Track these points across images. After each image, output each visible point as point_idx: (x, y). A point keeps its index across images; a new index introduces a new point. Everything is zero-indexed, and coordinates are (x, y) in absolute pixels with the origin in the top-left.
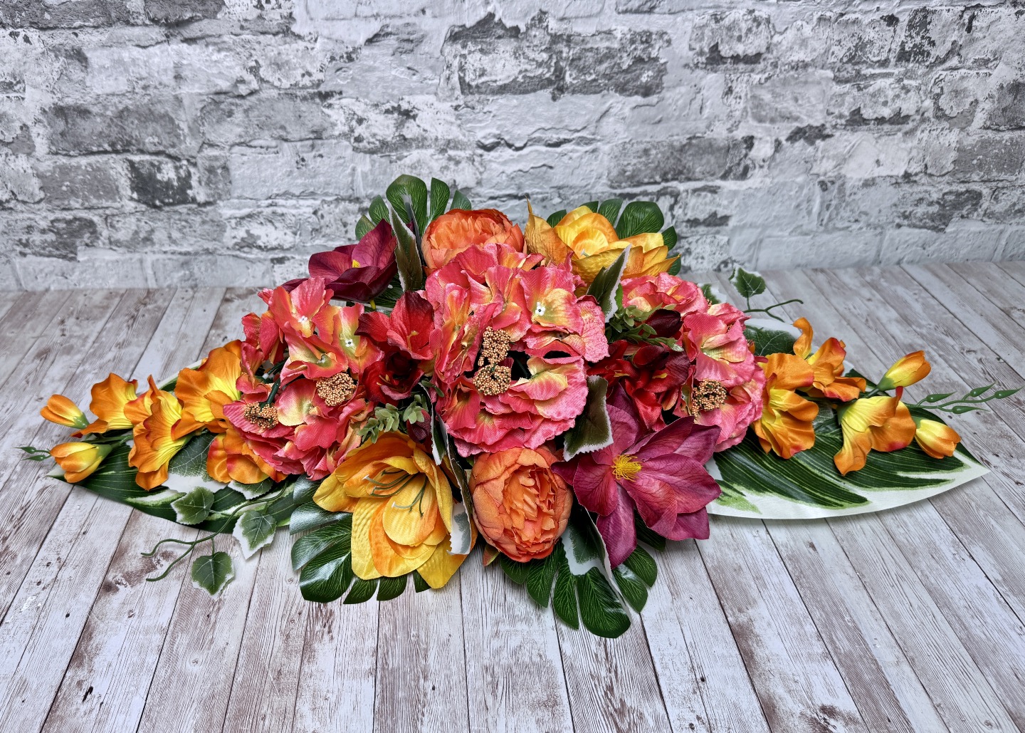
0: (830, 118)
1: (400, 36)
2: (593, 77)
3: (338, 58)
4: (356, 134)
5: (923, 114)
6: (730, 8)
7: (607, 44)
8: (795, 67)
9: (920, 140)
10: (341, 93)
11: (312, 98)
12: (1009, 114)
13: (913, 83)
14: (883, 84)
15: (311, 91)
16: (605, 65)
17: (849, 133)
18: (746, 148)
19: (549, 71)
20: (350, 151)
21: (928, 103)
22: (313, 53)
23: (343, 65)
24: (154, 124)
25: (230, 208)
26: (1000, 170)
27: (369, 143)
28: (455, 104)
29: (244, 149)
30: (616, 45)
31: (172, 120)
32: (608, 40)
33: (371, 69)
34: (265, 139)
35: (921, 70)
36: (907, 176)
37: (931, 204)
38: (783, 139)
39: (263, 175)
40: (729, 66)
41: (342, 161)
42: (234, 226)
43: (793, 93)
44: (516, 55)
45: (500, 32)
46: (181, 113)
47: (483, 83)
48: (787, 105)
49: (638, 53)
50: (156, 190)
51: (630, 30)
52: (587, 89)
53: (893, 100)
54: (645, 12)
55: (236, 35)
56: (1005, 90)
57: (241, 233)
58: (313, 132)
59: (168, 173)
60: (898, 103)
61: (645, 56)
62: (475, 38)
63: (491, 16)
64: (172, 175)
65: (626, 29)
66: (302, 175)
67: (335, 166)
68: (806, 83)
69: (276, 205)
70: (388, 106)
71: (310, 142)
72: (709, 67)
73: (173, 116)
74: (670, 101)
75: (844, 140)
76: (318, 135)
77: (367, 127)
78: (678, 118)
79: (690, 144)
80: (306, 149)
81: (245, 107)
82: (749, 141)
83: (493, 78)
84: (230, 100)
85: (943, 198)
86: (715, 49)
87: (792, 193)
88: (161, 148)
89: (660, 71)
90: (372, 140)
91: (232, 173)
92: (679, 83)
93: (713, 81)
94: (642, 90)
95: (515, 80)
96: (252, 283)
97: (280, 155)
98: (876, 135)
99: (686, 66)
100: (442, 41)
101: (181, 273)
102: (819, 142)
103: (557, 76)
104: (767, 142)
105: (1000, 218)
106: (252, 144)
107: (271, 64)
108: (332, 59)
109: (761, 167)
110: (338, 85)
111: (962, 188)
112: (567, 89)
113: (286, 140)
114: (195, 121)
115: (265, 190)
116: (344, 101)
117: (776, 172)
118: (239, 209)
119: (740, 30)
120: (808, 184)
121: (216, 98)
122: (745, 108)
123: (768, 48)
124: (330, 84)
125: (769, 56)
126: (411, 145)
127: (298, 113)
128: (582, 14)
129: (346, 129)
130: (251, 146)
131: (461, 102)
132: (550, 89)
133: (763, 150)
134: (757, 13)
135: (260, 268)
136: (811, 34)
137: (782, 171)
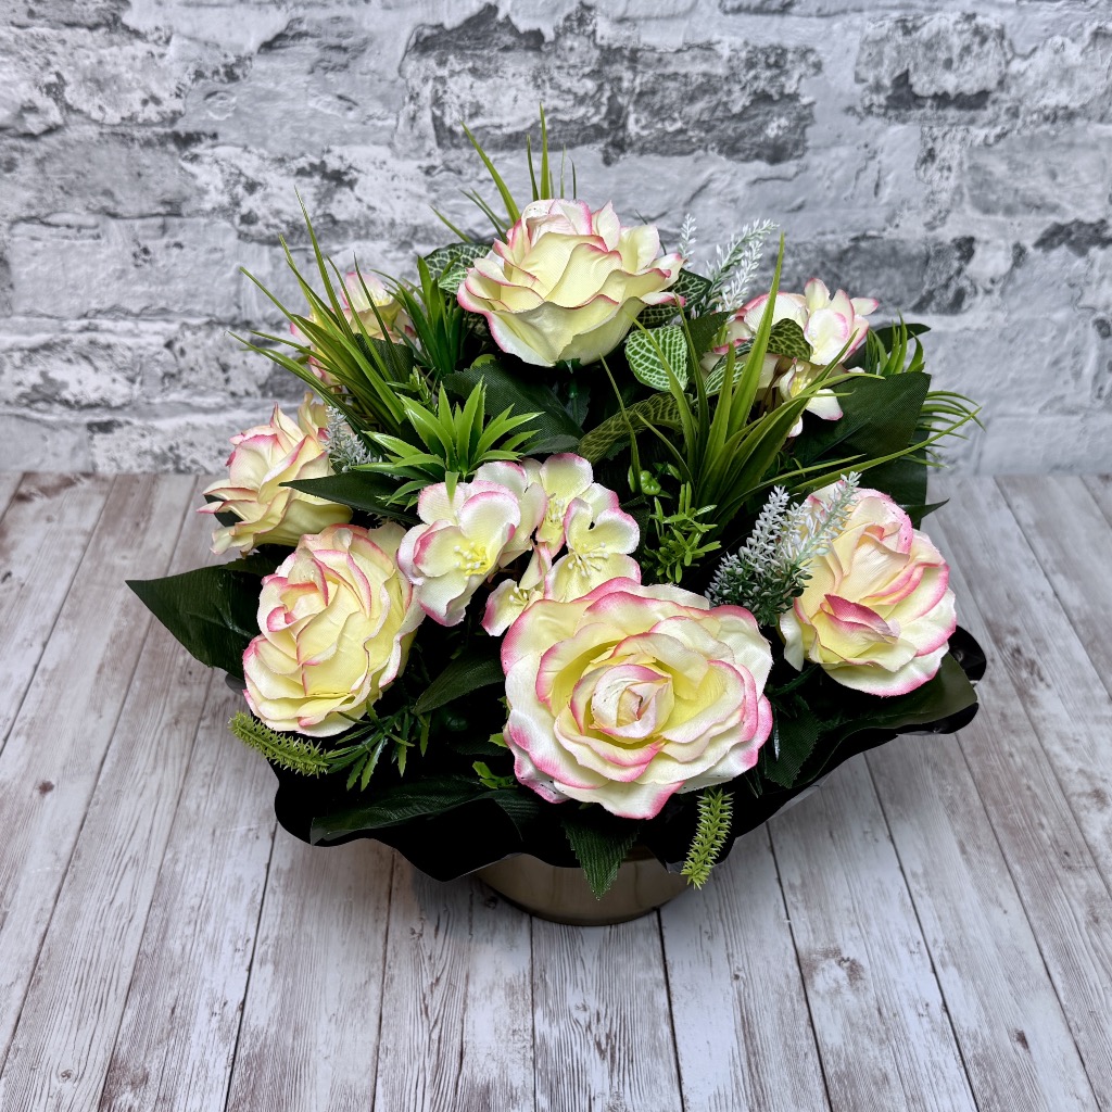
1: (323, 39)
2: (679, 125)
3: (208, 74)
4: (244, 210)
6: (931, 10)
7: (704, 67)
8: (1052, 117)
10: (215, 136)
11: (162, 144)
15: (160, 130)
16: (699, 106)
18: (961, 258)
19: (597, 112)
20: (232, 239)
22: (163, 63)
23: (219, 86)
25: (11, 331)
27: (268, 226)
28: (425, 163)
29: (36, 229)
30: (720, 70)
32: (706, 60)
33: (271, 96)
34: (75, 213)
38: (1028, 244)
39: (72, 275)
40: (928, 111)
41: (217, 256)
42: (18, 363)
43: (1047, 162)
44: (537, 80)
45: (508, 39)
47: (476, 129)
48: (1036, 183)
49: (761, 85)
51: (746, 43)
52: (668, 146)
54: (774, 12)
55: (20, 27)
57: (32, 377)
58: (164, 203)
61: (773, 92)
62: (461, 48)
63: (491, 9)
65: (738, 42)
66: (144, 278)
67: (206, 265)
68: (1071, 145)
69: (96, 329)
70: (302, 163)
71: (158, 221)
72: (891, 113)
74: (819, 172)
76: (173, 208)
77: (265, 198)
78: (834, 203)
79: (855, 249)
80: (150, 233)
81: (38, 155)
82: (966, 247)
83: (496, 120)
84: (11, 142)
86: (903, 80)
87: (1046, 340)
89: (801, 118)
90: (273, 221)
91: (15, 269)
92: (837, 140)
93: (899, 138)
94: (767, 152)
95: (534, 127)
97: (103, 241)
99: (850, 110)
100: (401, 51)
102: (1095, 252)
103: (612, 123)
104: (999, 248)
106: (53, 219)
107: (85, 80)
108: (199, 75)
109: (988, 292)
110: (212, 122)
112: (631, 144)
113: (114, 216)
115: (75, 302)
116: (221, 151)
117: (1015, 302)
118: (27, 333)
119: (949, 48)
120: (1075, 324)
122: (959, 187)
123: (1001, 83)
124: (196, 119)
125: (1004, 96)
126: (345, 233)
127: (137, 169)
128: (657, 11)
129: (225, 200)
130: (49, 225)
131: (437, 162)
132: (601, 145)
133: (991, 262)
134: (980, 20)
135: (67, 440)
136: (1081, 60)
137: (1026, 301)
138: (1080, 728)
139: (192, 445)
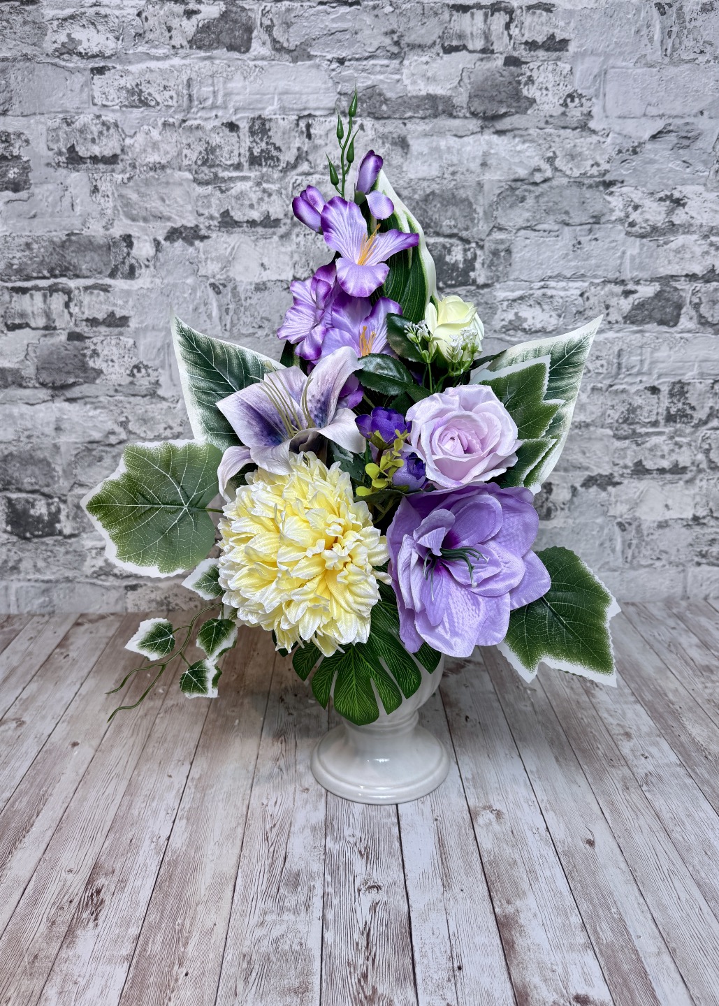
0: (616, 468)
5: (698, 466)
8: (579, 426)
9: (701, 488)
13: (685, 440)
14: (657, 441)
17: (636, 481)
18: (546, 494)
21: (700, 457)
22: (174, 411)
24: (33, 467)
25: (92, 539)
31: (49, 464)
35: (688, 430)
36: (696, 519)
38: (578, 485)
42: (94, 555)
43: (580, 447)
46: (58, 458)
48: (577, 457)
50: (28, 523)
53: (669, 454)
55: (111, 397)
57: (100, 562)
59: (41, 509)
60: (674, 457)
64: (44, 510)
68: (590, 439)
73: (51, 460)
75: (633, 488)
81: (114, 454)
82: (548, 488)
84: (102, 448)
88: (37, 487)
96: (104, 610)
98: (661, 483)
101: (41, 600)
102: (610, 488)
104: (564, 487)
107: (138, 419)
109: (562, 509)
114: (69, 465)
117: (576, 514)
118: (99, 540)
120: (608, 525)
121: (89, 446)
133: (561, 494)
135: (114, 595)
136: (588, 401)
137: (582, 513)
138: (618, 706)
139: (176, 595)
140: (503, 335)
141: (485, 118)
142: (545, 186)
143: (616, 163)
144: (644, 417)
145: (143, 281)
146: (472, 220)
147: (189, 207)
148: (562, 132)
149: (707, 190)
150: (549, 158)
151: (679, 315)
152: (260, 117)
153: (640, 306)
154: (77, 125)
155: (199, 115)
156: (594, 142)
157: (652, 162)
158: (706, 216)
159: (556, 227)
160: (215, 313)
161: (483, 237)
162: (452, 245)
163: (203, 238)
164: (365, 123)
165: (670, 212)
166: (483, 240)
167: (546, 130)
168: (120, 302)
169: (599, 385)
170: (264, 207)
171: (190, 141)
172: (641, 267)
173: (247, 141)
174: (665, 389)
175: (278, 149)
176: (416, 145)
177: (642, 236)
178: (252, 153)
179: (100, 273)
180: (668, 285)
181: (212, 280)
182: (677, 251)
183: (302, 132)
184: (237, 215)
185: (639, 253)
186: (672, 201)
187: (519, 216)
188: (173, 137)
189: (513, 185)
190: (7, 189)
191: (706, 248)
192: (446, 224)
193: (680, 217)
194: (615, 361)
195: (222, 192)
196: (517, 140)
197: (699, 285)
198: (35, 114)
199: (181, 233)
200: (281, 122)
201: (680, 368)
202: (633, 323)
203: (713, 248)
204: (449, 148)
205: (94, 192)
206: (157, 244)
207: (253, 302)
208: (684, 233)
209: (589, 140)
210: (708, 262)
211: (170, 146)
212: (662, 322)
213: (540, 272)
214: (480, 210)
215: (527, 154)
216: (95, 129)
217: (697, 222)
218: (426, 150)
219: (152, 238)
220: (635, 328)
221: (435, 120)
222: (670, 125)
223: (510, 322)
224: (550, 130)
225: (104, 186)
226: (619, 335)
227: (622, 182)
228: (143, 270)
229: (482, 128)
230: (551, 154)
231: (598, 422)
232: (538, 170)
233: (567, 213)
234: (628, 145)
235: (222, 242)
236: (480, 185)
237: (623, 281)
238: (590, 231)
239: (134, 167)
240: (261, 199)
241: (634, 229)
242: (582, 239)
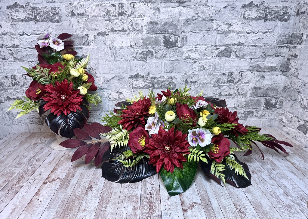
0: (214, 95)
1: (119, 77)
2: (161, 86)
3: (106, 81)
4: (109, 97)
5: (235, 94)
6: (188, 72)
7: (163, 79)
8: (205, 84)
9: (236, 99)
12: (255, 94)
13: (232, 87)
14: (225, 87)
15: (100, 88)
16: (163, 83)
20: (108, 101)
21: (236, 91)
22: (100, 80)
23: (107, 83)
26: (257, 106)
28: (131, 91)
30: (165, 79)
33: (113, 84)
35: (233, 84)
36: (235, 107)
37: (242, 114)
40: (190, 84)
41: (106, 103)
43: (205, 89)
44: (144, 81)
45: (140, 77)
47: (137, 87)
49: (170, 81)
51: (168, 76)
54: (171, 73)
56: (253, 89)
60: (229, 91)
62: (135, 78)
63: (138, 73)
68: (207, 87)
70: (117, 91)
72: (185, 84)
77: (112, 96)
83: (139, 86)
85: (244, 113)
86: (186, 80)
90: (113, 98)
92: (179, 87)
95: (144, 86)
99: (180, 84)
100: (128, 78)
103: (153, 86)
105: (259, 117)
108: (104, 81)
110: (106, 87)
111: (248, 110)
116: (107, 90)
119: (191, 76)
122: (195, 93)
123: (198, 80)
124: (104, 87)
125: (198, 82)
126: (121, 99)
128: (157, 73)
129: (107, 96)
132: (152, 88)
134: (194, 73)
136: (207, 77)
140: (185, 60)
141: (180, 3)
142: (196, 21)
143: (214, 15)
144: (221, 81)
145: (92, 46)
146: (177, 30)
147: (103, 27)
148: (200, 6)
149: (238, 21)
150: (197, 13)
151: (231, 55)
152: (121, 3)
153: (220, 52)
154: (73, 5)
155: (105, 2)
156: (209, 9)
157: (224, 14)
158: (238, 28)
159: (199, 32)
160: (110, 55)
161: (180, 34)
162: (172, 36)
163: (107, 35)
164: (148, 4)
165: (229, 27)
166: (180, 35)
167: (196, 6)
168: (86, 52)
169: (210, 73)
170: (122, 27)
171: (103, 9)
172: (221, 42)
173: (118, 9)
174: (227, 74)
175: (126, 11)
176: (162, 10)
177: (221, 34)
178: (119, 13)
179: (80, 44)
180: (228, 46)
181: (109, 46)
182: (230, 38)
183: (132, 7)
184: (115, 29)
185: (220, 38)
186: (229, 24)
187: (189, 29)
188: (99, 8)
189: (187, 20)
190: (55, 22)
191: (238, 37)
192: (170, 31)
193: (231, 28)
194: (214, 67)
195: (111, 23)
196: (188, 8)
197: (236, 46)
198: (62, 2)
199: (101, 34)
200: (126, 4)
201: (231, 68)
202: (218, 57)
203: (240, 37)
204: (170, 11)
205: (78, 23)
206: (95, 36)
207: (120, 52)
208: (232, 33)
209: (207, 8)
210: (238, 41)
211: (98, 11)
212: (226, 56)
213: (194, 43)
214: (179, 27)
215: (191, 12)
216: (78, 6)
217: (236, 30)
218: (165, 11)
219: (93, 35)
220: (219, 58)
221: (167, 3)
222: (229, 4)
223: (187, 57)
224: (197, 6)
225: (81, 21)
226: (215, 60)
227: (216, 19)
228: (91, 43)
229: (179, 5)
230: (197, 12)
231: (210, 83)
232: (194, 16)
233: (201, 28)
234: (218, 9)
235: (112, 36)
236: (179, 20)
237: (216, 46)
238: (208, 32)
239: (89, 16)
240: (122, 24)
241: (219, 32)
242: (205, 35)
